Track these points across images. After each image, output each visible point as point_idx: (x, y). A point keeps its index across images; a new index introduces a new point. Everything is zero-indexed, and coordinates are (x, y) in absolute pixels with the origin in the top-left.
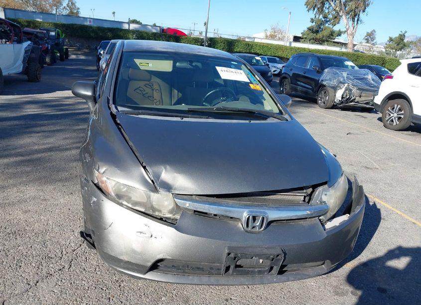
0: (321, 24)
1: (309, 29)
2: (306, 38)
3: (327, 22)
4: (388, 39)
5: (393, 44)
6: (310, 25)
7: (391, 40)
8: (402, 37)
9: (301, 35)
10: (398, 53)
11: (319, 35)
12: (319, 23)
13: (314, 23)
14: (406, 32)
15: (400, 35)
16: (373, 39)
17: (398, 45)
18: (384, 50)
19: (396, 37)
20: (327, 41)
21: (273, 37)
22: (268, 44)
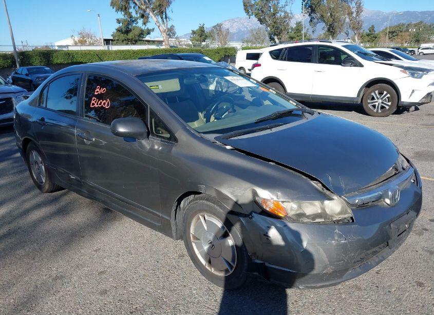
0: (128, 24)
1: (118, 30)
2: (118, 40)
3: (133, 21)
4: (191, 32)
5: (197, 37)
6: (118, 26)
7: (194, 32)
8: (202, 30)
9: (112, 38)
10: (204, 43)
11: (130, 36)
12: (126, 23)
13: (121, 24)
14: (204, 24)
15: (200, 27)
16: (174, 34)
17: (201, 37)
18: (191, 43)
19: (197, 30)
20: (140, 40)
21: (82, 42)
22: (89, 51)
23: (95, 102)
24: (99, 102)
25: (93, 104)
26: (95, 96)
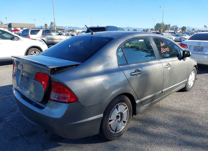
23: (163, 50)
24: (165, 50)
25: (163, 51)
26: (162, 47)
